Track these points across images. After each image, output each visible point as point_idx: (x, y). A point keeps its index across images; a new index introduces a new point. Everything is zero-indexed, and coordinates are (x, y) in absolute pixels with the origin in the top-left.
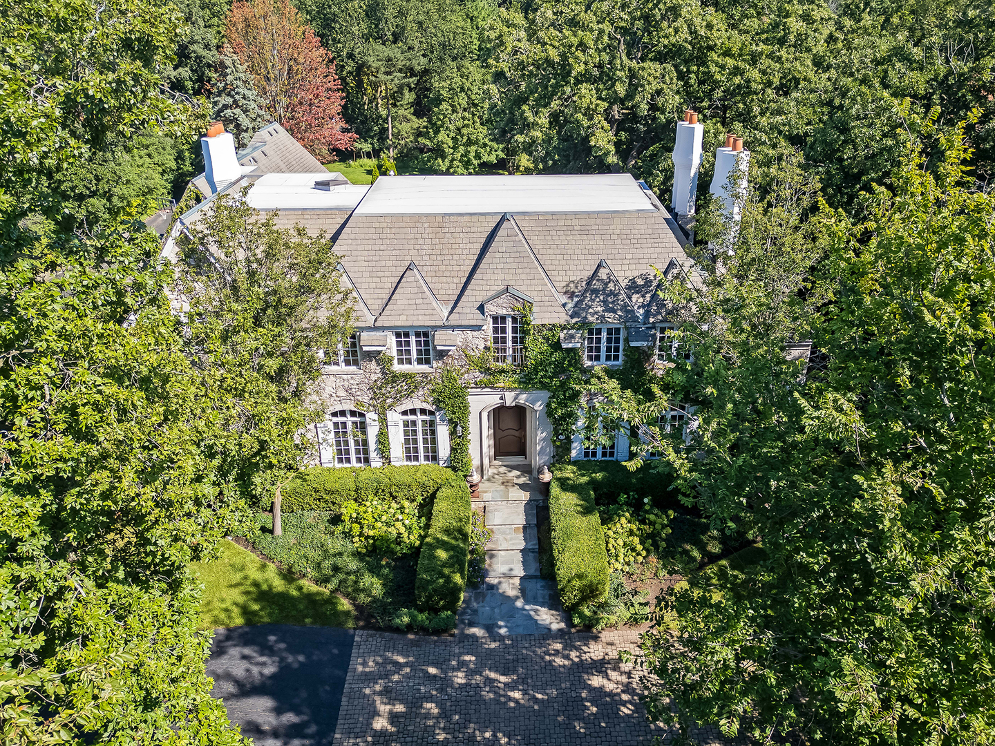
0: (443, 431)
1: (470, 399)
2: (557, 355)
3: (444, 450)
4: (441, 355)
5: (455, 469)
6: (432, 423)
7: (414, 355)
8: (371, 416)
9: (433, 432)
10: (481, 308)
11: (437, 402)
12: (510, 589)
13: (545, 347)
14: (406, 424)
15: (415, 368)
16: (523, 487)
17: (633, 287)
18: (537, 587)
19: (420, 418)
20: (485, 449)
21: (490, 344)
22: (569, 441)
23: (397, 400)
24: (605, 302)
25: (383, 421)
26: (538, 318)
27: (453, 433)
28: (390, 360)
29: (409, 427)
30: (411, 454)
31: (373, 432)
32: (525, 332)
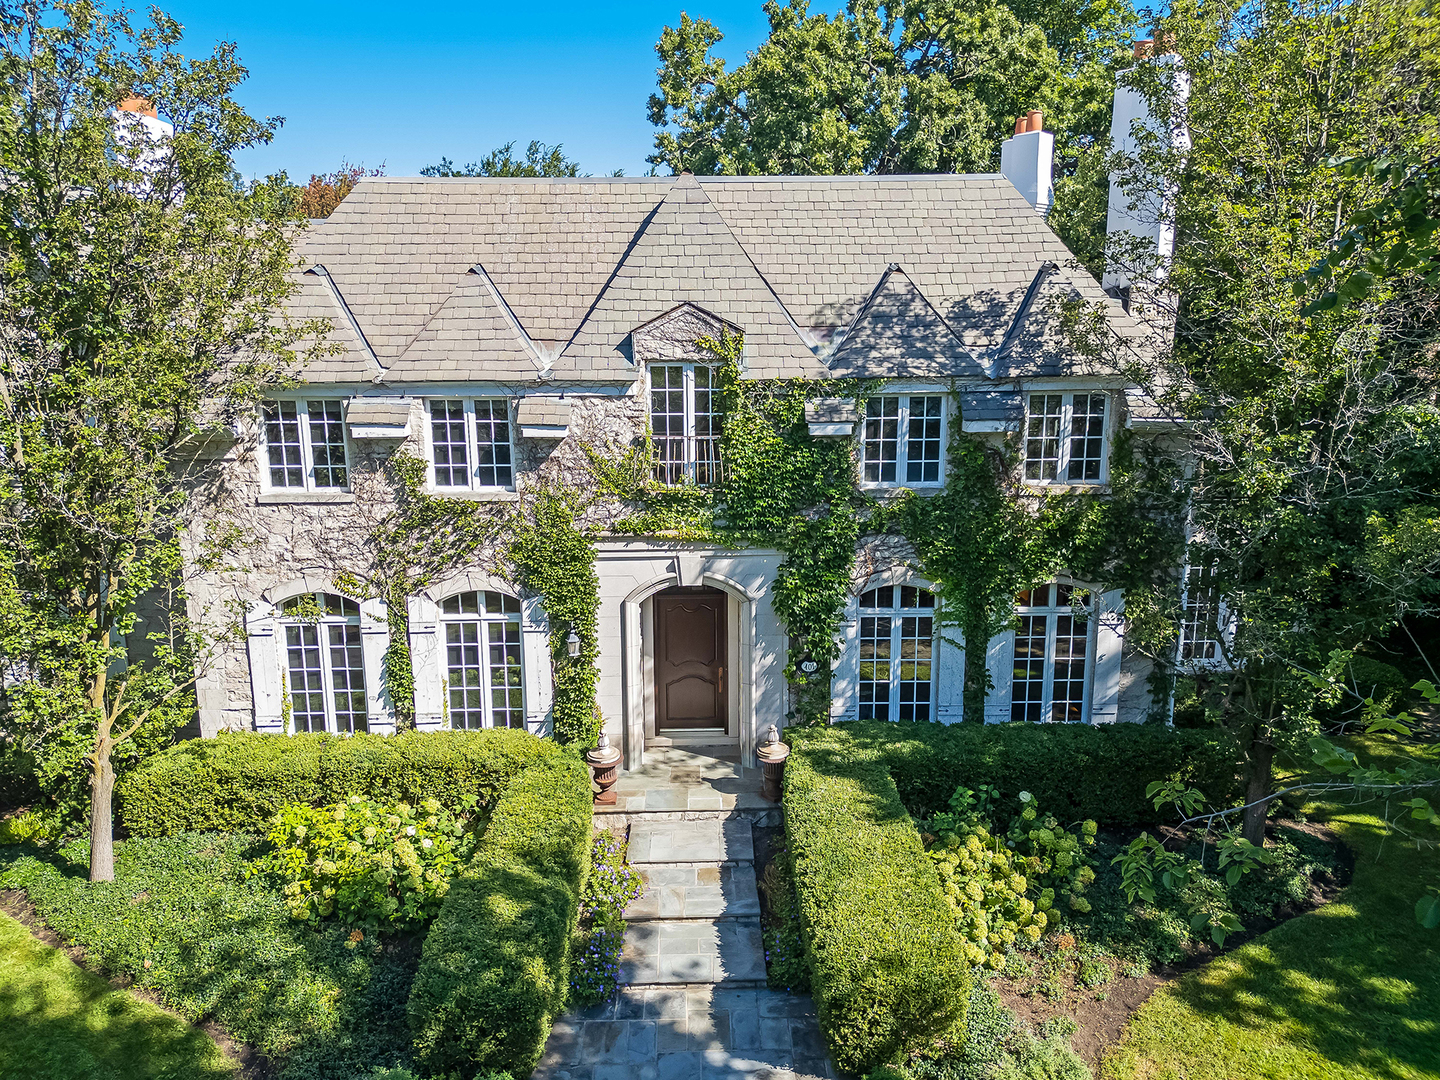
0: (537, 647)
1: (599, 568)
2: (802, 457)
3: (539, 699)
4: (537, 453)
5: (562, 739)
6: (514, 634)
7: (474, 462)
8: (373, 609)
9: (516, 653)
10: (626, 347)
11: (527, 575)
12: (690, 1014)
13: (771, 438)
14: (453, 630)
15: (475, 490)
16: (719, 785)
17: (963, 314)
18: (762, 1011)
19: (484, 618)
20: (634, 699)
21: (646, 430)
22: (825, 674)
23: (435, 570)
24: (905, 339)
25: (399, 618)
26: (754, 365)
27: (559, 654)
28: (418, 469)
29: (462, 651)
30: (465, 717)
31: (375, 650)
32: (725, 404)
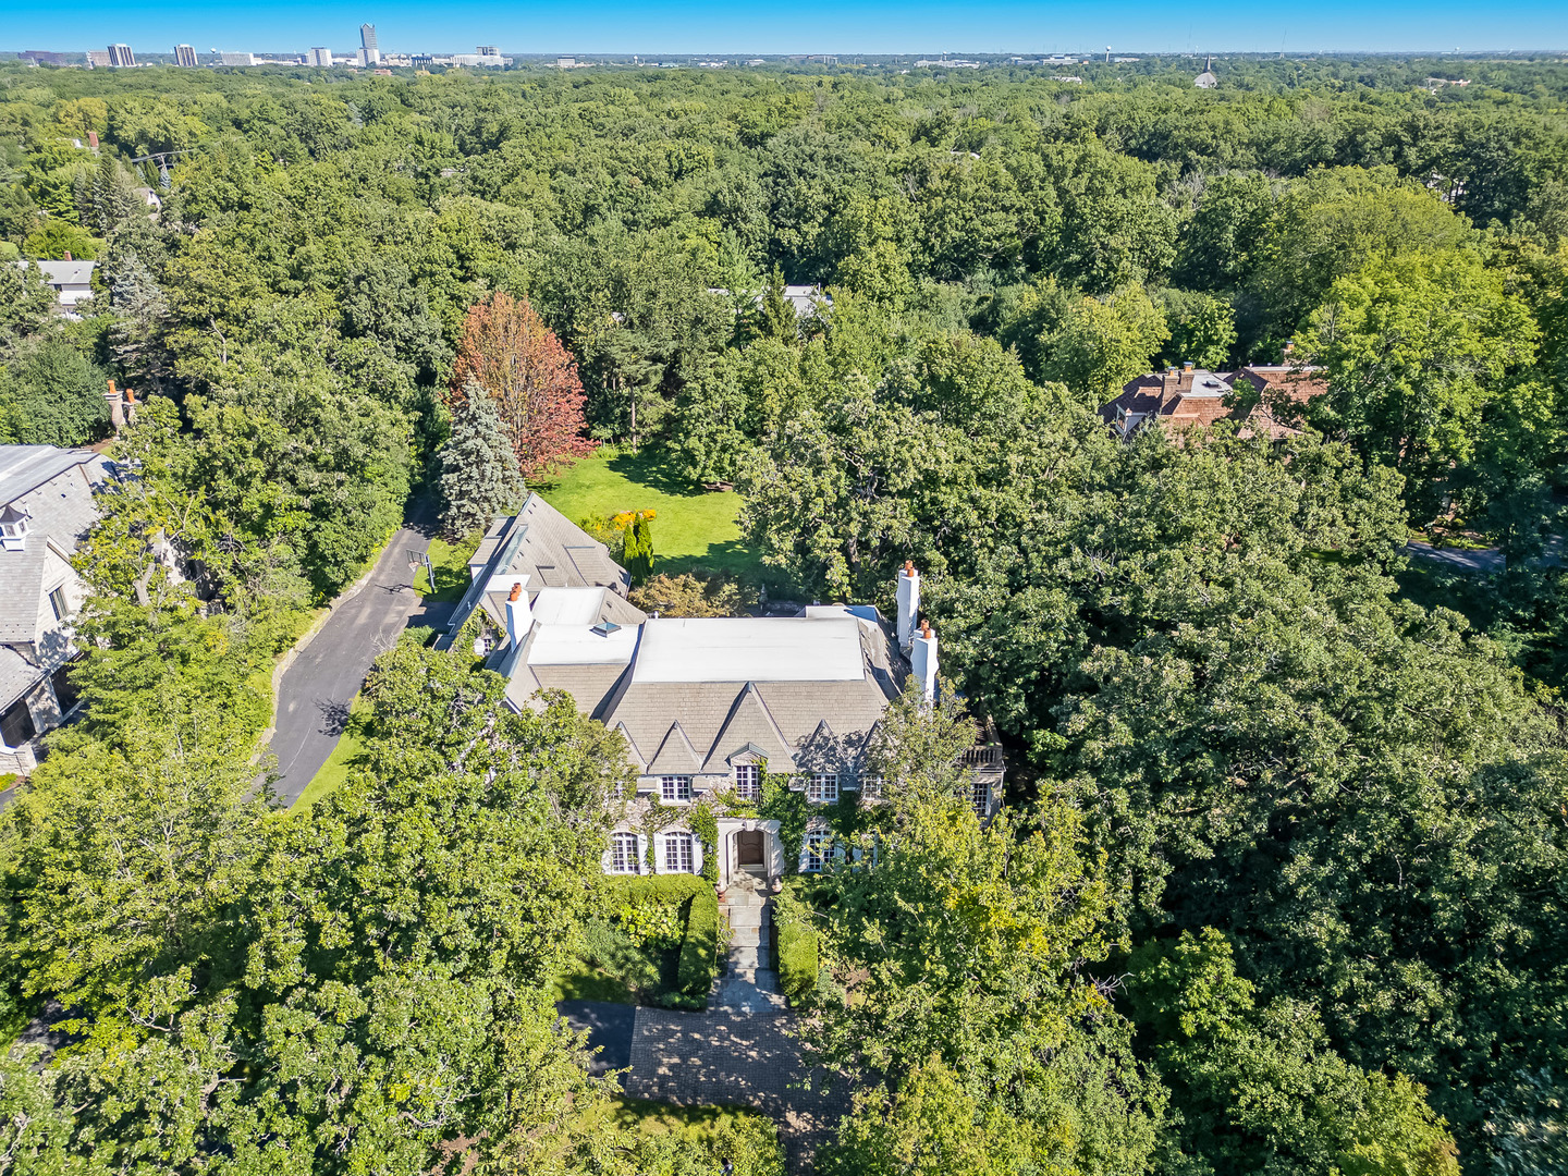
0: (697, 849)
1: (719, 825)
2: (789, 796)
3: (698, 863)
4: (697, 794)
5: (706, 878)
6: (689, 842)
7: (676, 793)
8: (642, 837)
9: (689, 849)
10: (728, 760)
11: (693, 828)
12: (750, 977)
13: (777, 790)
14: (668, 842)
15: (677, 802)
16: (760, 892)
17: (849, 742)
18: (767, 976)
19: (679, 838)
20: (731, 864)
21: (735, 786)
22: (797, 857)
23: (662, 826)
24: (826, 755)
25: (651, 841)
26: (772, 769)
27: (705, 851)
28: (658, 797)
29: (671, 846)
30: (672, 864)
31: (642, 849)
32: (762, 779)
